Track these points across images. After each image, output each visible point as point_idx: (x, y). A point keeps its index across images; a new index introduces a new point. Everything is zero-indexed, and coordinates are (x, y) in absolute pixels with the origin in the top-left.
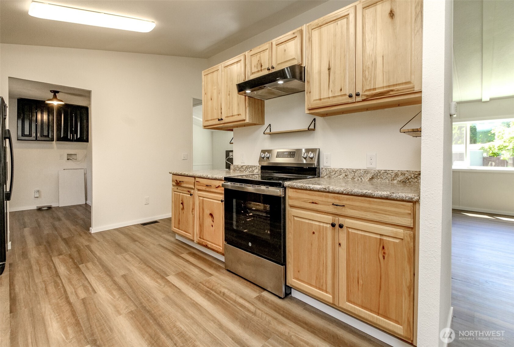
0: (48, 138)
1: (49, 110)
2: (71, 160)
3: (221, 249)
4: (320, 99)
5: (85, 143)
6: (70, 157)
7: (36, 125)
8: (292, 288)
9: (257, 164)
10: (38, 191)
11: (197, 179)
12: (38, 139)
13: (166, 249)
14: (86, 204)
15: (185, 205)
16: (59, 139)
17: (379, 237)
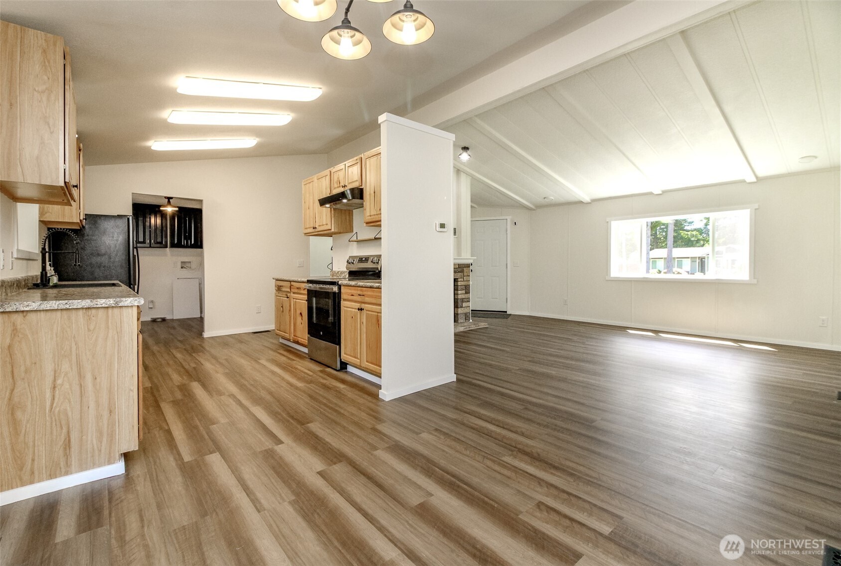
0: (161, 245)
1: (163, 215)
2: (185, 268)
3: (306, 342)
4: (370, 216)
5: (199, 249)
6: (184, 265)
7: (150, 231)
8: (348, 364)
9: (345, 270)
10: (152, 302)
11: (292, 283)
12: (152, 246)
13: (268, 347)
14: (201, 317)
15: (284, 308)
16: (173, 245)
17: (377, 314)
